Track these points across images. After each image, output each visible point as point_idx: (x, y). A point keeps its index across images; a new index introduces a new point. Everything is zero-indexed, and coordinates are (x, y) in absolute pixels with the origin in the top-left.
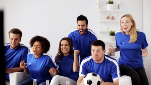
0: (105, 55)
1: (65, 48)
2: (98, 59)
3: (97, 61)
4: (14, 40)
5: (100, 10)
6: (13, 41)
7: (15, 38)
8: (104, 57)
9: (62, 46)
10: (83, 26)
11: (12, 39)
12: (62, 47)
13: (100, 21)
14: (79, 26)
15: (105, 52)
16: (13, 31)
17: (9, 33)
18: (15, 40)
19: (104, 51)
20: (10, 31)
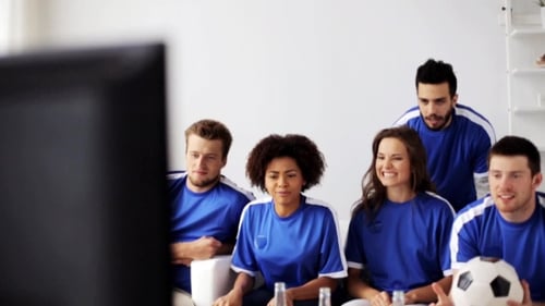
0: (538, 194)
1: (390, 167)
2: (512, 203)
3: (512, 211)
4: (201, 157)
5: (515, 31)
6: (198, 161)
7: (206, 150)
8: (537, 200)
9: (383, 158)
10: (438, 101)
11: (196, 155)
12: (379, 163)
13: (515, 70)
14: (425, 101)
15: (538, 182)
16: (199, 128)
17: (187, 134)
18: (206, 158)
19: (535, 177)
20: (191, 128)
